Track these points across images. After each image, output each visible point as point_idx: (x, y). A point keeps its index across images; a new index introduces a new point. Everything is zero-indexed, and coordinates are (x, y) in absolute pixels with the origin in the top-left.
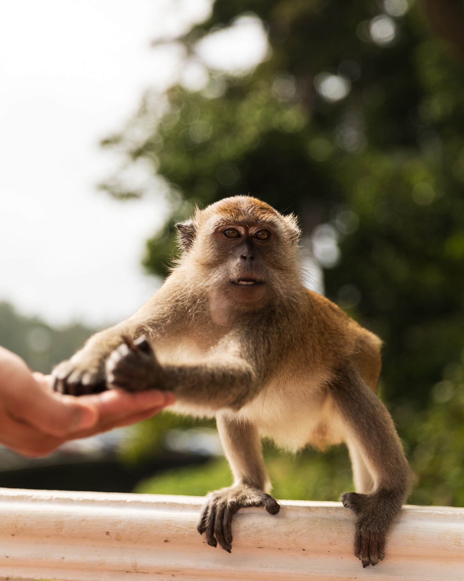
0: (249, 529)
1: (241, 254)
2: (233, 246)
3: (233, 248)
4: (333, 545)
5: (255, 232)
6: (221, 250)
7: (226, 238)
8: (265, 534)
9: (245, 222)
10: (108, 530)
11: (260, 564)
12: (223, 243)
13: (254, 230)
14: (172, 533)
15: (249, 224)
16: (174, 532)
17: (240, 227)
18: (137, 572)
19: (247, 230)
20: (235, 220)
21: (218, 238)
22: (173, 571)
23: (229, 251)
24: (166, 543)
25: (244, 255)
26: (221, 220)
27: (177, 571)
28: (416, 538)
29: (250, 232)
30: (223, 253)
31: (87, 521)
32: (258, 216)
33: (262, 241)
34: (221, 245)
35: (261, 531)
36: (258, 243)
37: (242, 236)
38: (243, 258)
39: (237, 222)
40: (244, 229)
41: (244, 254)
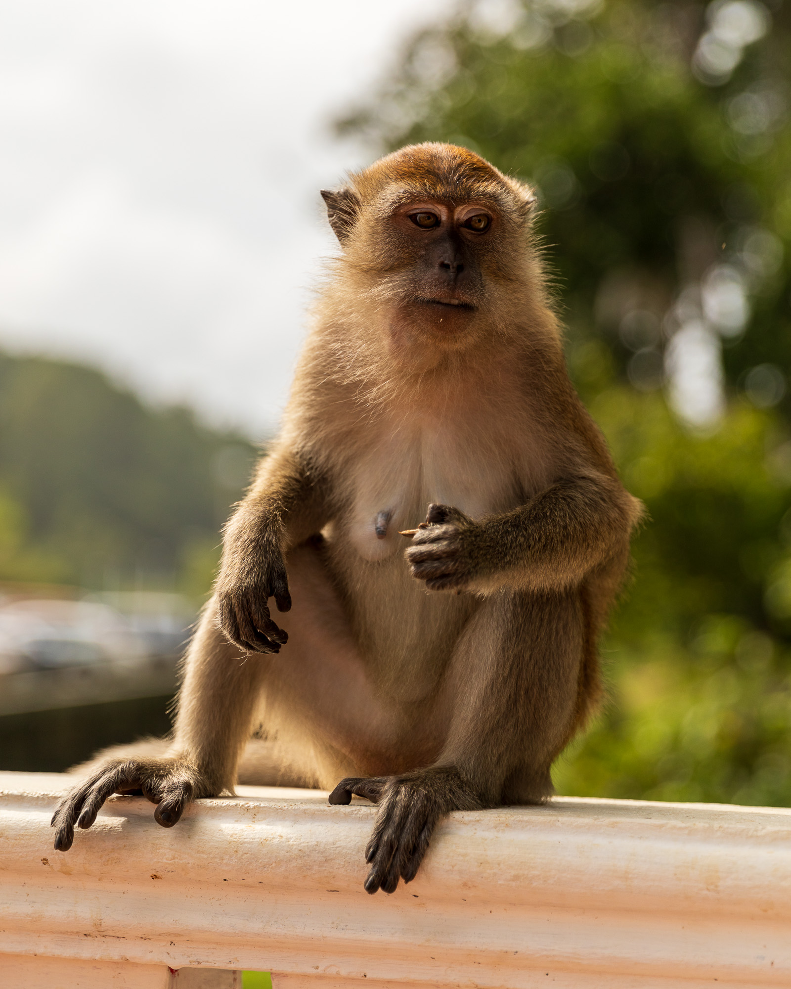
0: (309, 856)
1: (441, 259)
2: (426, 241)
3: (427, 245)
4: (470, 887)
5: (466, 218)
6: (403, 248)
7: (413, 227)
8: (339, 864)
9: (449, 197)
10: (44, 856)
11: (333, 923)
12: (408, 235)
13: (465, 212)
14: (164, 861)
15: (455, 201)
16: (167, 859)
17: (439, 207)
18: (104, 936)
19: (451, 211)
20: (429, 193)
21: (399, 226)
22: (170, 934)
23: (419, 251)
24: (156, 880)
25: (446, 262)
26: (403, 193)
27: (178, 935)
28: (630, 876)
29: (456, 217)
30: (407, 253)
31: (7, 838)
32: (470, 186)
33: (476, 233)
34: (404, 238)
35: (331, 859)
36: (469, 237)
37: (441, 224)
38: (444, 266)
39: (433, 196)
40: (446, 211)
41: (445, 260)
